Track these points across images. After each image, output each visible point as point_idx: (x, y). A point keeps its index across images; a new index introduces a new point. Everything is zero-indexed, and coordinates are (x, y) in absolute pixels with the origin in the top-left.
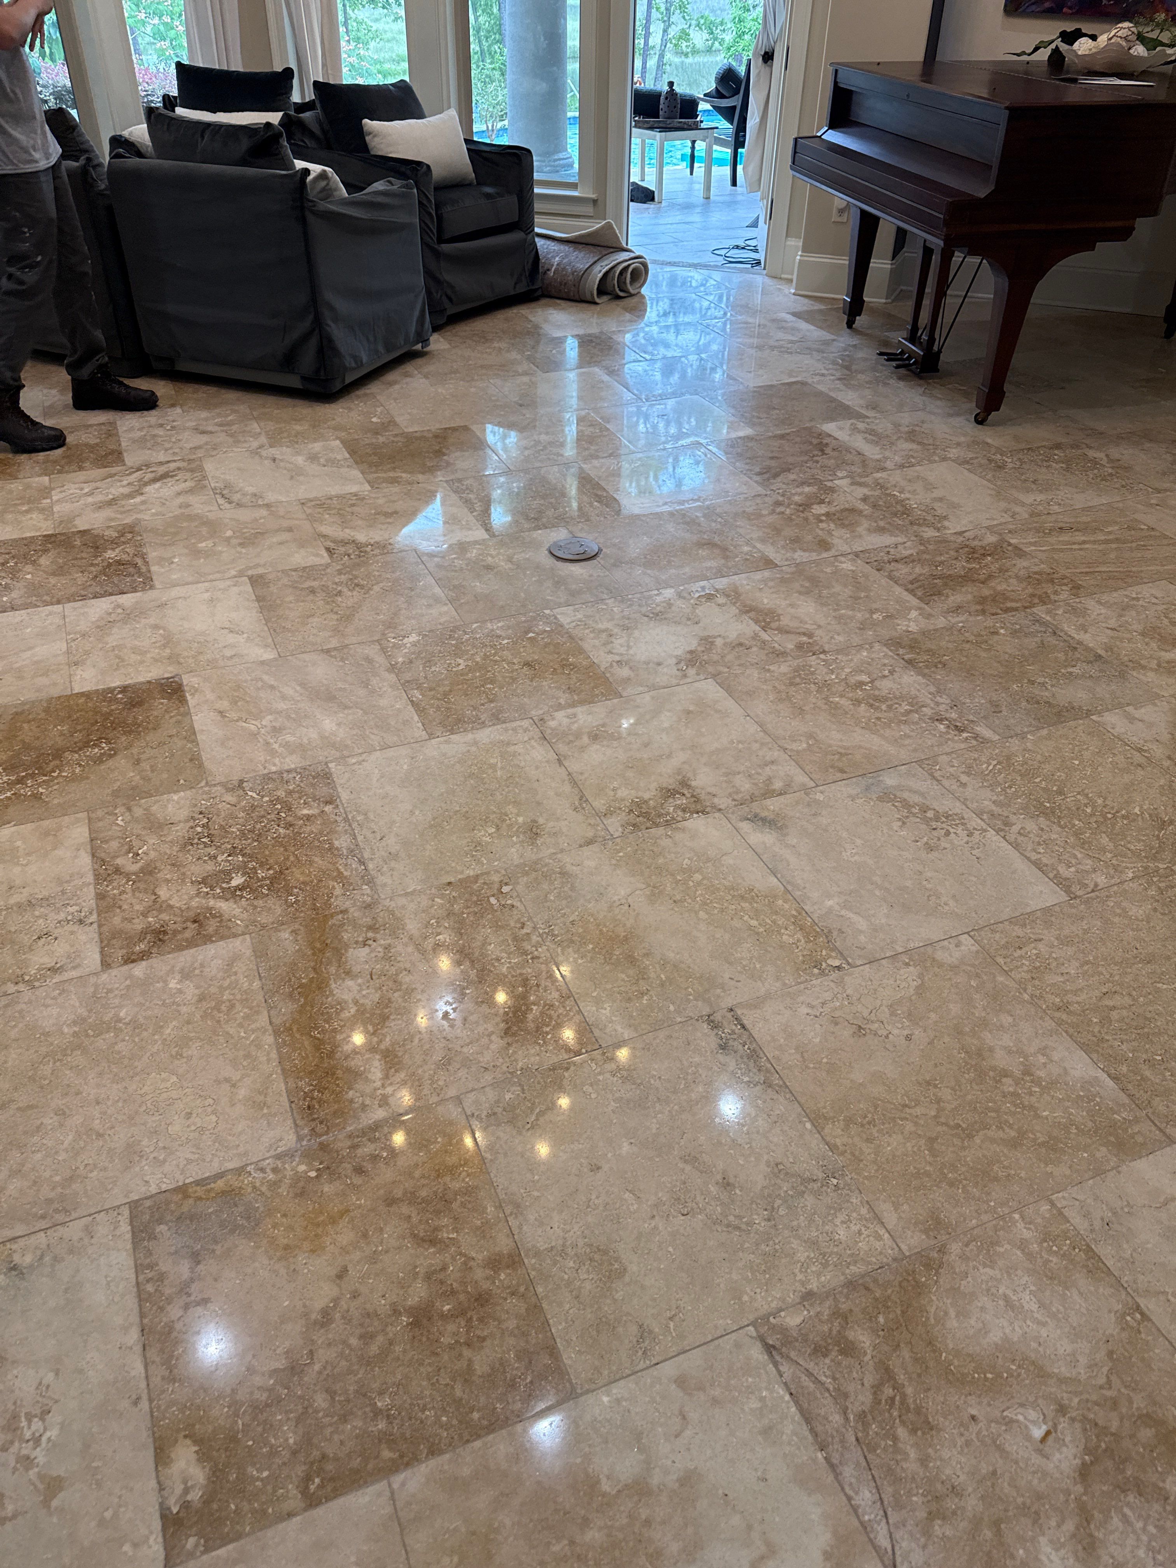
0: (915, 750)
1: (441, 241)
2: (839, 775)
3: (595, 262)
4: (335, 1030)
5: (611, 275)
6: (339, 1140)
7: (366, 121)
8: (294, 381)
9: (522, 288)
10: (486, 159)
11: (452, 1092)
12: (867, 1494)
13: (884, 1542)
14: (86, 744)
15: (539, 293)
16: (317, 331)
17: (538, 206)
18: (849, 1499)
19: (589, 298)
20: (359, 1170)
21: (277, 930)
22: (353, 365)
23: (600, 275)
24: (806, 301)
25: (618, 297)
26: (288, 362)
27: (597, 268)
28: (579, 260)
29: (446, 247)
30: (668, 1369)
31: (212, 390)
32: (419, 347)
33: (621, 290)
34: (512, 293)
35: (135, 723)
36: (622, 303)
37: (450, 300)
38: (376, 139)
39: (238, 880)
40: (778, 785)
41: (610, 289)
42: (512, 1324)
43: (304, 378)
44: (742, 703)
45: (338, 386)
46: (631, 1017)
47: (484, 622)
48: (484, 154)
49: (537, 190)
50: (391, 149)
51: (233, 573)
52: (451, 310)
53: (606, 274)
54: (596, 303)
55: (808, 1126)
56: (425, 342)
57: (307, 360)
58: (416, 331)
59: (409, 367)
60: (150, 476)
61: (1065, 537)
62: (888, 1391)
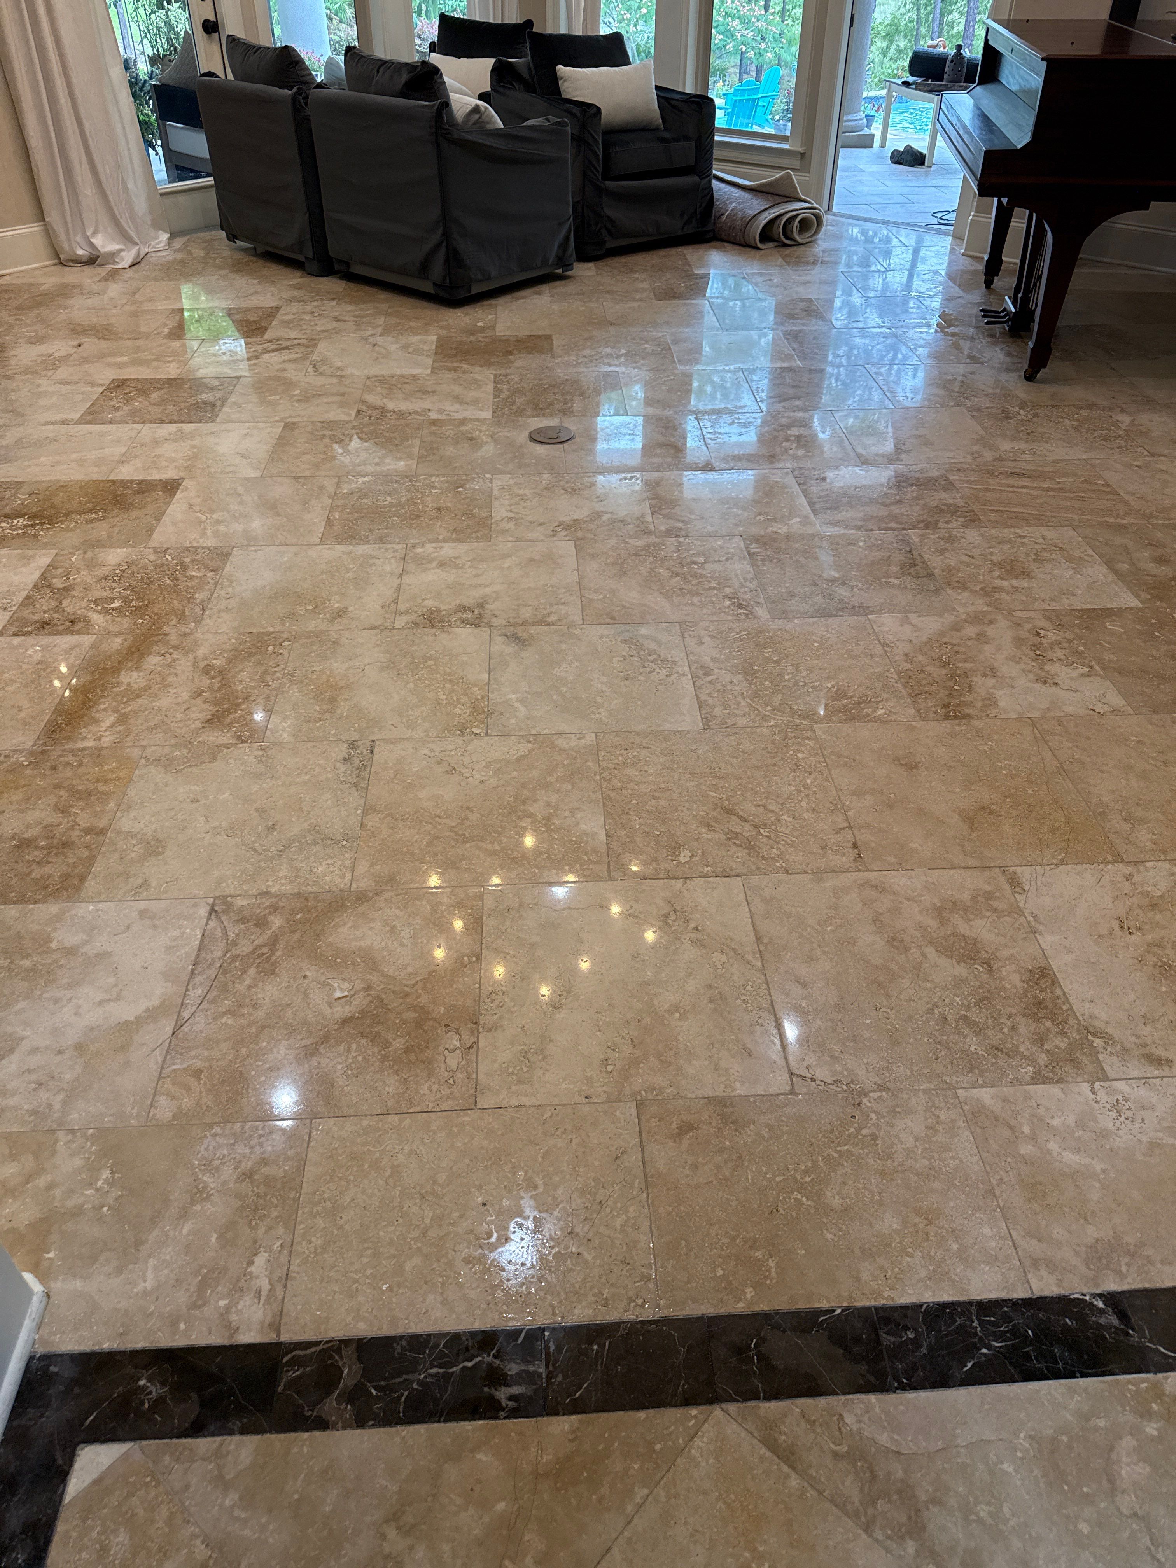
0: (688, 615)
1: (606, 177)
2: (608, 620)
3: (765, 210)
4: (103, 696)
5: (777, 222)
6: (55, 752)
7: (560, 67)
8: (428, 287)
9: (689, 230)
10: (674, 107)
11: (144, 743)
12: (200, 991)
13: (186, 1015)
14: (90, 511)
15: (711, 235)
16: (444, 244)
17: (717, 153)
18: (187, 990)
19: (753, 243)
20: (54, 768)
21: (116, 636)
22: (480, 277)
23: (764, 222)
24: (971, 260)
25: (785, 245)
26: (424, 269)
27: (765, 214)
28: (752, 205)
29: (610, 184)
30: (142, 905)
31: (372, 290)
32: (560, 271)
33: (787, 237)
34: (680, 233)
35: (131, 504)
36: (788, 251)
37: (610, 232)
38: (566, 84)
39: (116, 604)
40: (553, 618)
41: (776, 236)
42: (71, 861)
43: (435, 284)
44: (581, 561)
45: (462, 294)
46: (300, 731)
47: (432, 476)
48: (673, 102)
49: (716, 138)
50: (578, 93)
51: (277, 418)
52: (611, 244)
53: (772, 222)
54: (758, 248)
55: (359, 812)
56: (568, 266)
57: (438, 269)
58: (557, 256)
59: (545, 288)
60: (274, 347)
61: (1011, 481)
62: (265, 950)
